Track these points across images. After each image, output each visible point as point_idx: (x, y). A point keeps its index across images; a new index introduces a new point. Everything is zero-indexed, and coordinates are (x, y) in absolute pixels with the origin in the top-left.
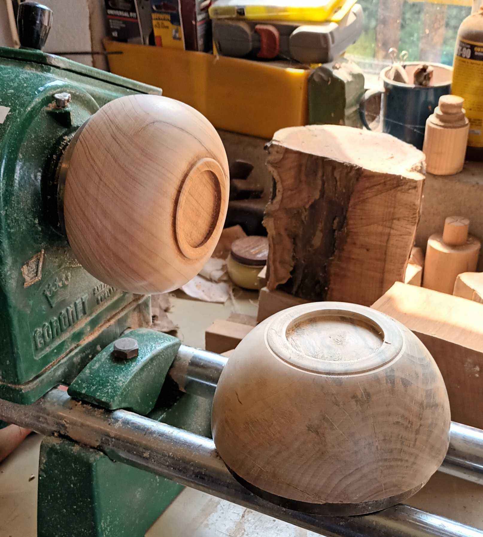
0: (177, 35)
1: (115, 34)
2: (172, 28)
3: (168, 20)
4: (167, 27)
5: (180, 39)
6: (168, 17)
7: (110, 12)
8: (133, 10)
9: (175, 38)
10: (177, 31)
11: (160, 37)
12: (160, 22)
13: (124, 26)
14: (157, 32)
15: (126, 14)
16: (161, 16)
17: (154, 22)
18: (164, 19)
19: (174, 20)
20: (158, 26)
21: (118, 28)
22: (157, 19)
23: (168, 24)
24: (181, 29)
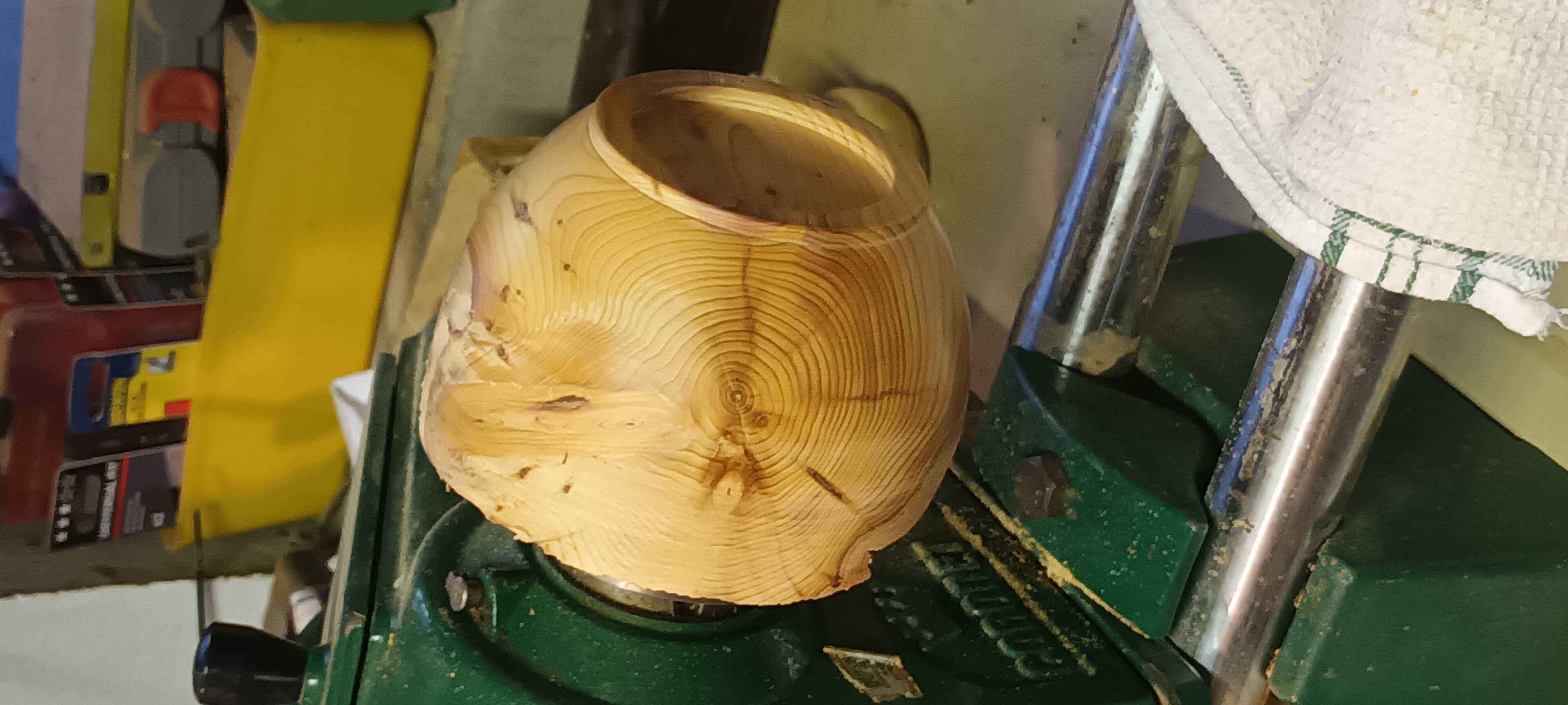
0: (164, 360)
1: (158, 519)
2: (146, 373)
3: (127, 384)
4: (144, 387)
5: (172, 355)
6: (119, 382)
7: (105, 530)
8: (103, 470)
9: (169, 366)
10: (153, 362)
11: (169, 406)
12: (130, 404)
13: (138, 496)
14: (154, 412)
15: (111, 489)
16: (116, 400)
17: (132, 418)
18: (125, 394)
20: (141, 408)
21: (143, 511)
22: (124, 413)
23: (134, 385)
24: (148, 352)
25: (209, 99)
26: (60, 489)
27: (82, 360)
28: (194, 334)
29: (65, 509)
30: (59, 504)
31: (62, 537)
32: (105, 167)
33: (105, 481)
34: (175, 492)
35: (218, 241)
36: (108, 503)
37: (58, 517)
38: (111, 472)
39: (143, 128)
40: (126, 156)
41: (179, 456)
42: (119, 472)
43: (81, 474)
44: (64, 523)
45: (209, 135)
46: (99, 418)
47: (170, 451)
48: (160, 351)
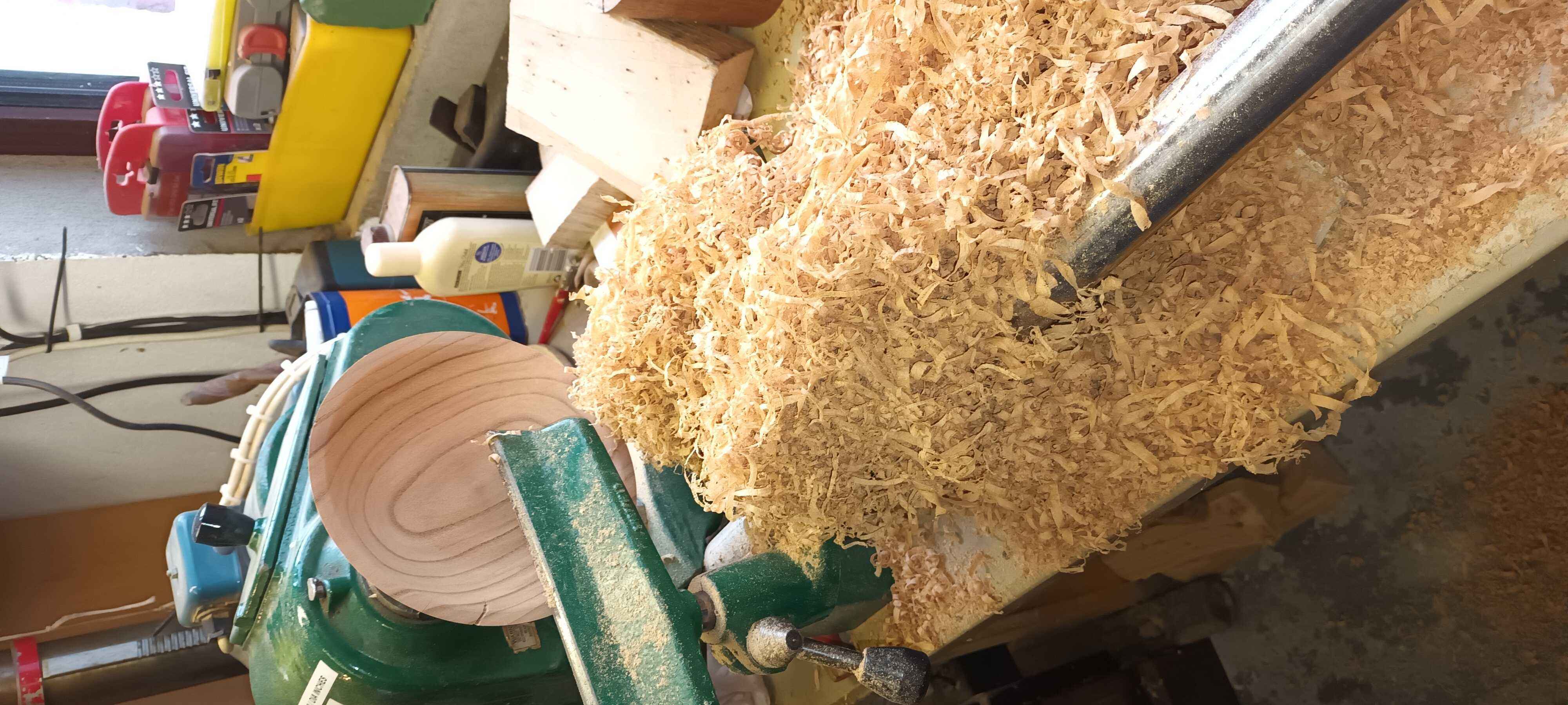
0: (248, 157)
1: (241, 220)
2: (235, 162)
3: (225, 167)
4: (235, 168)
5: (252, 156)
6: (220, 166)
7: (210, 223)
8: (209, 203)
9: (250, 160)
10: (241, 158)
11: (249, 177)
12: (226, 175)
13: (229, 212)
14: (241, 178)
15: (214, 210)
16: (219, 173)
17: (227, 181)
18: (224, 171)
19: (227, 160)
20: (233, 177)
21: (232, 217)
22: (223, 179)
23: (230, 167)
24: (237, 154)
25: (281, 43)
26: (185, 210)
27: (198, 157)
28: (266, 148)
29: (187, 217)
30: (184, 215)
31: (185, 227)
32: (219, 66)
33: (210, 207)
34: (251, 212)
35: (280, 110)
36: (212, 215)
37: (183, 219)
38: (215, 204)
39: (240, 54)
40: (230, 64)
41: (255, 198)
42: (219, 204)
43: (196, 204)
44: (186, 222)
45: (280, 59)
46: (208, 180)
47: (248, 195)
48: (246, 154)
